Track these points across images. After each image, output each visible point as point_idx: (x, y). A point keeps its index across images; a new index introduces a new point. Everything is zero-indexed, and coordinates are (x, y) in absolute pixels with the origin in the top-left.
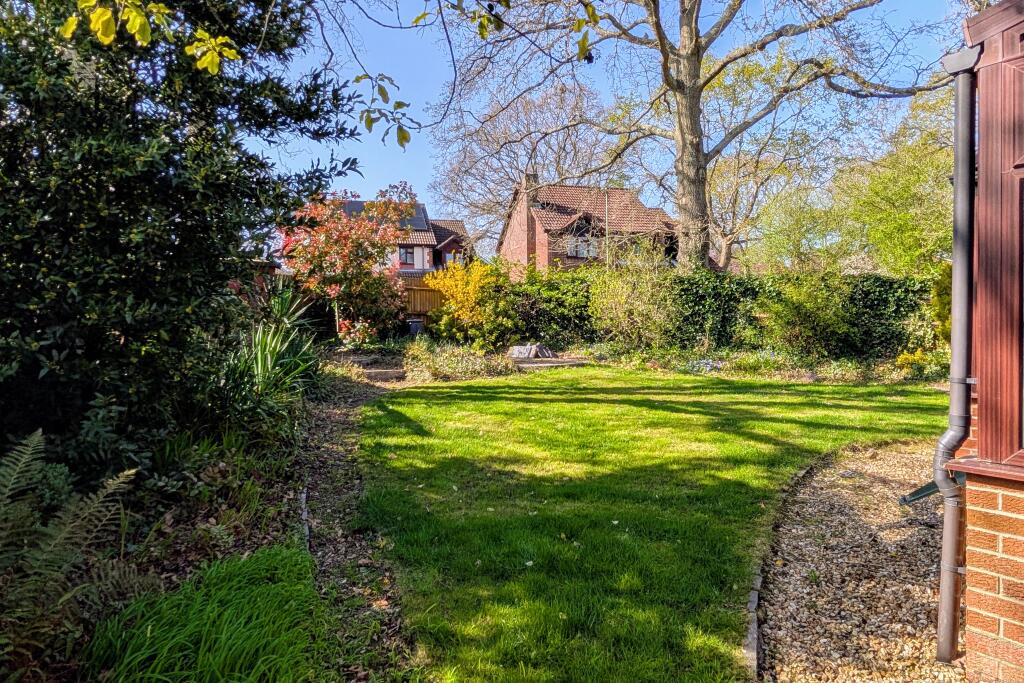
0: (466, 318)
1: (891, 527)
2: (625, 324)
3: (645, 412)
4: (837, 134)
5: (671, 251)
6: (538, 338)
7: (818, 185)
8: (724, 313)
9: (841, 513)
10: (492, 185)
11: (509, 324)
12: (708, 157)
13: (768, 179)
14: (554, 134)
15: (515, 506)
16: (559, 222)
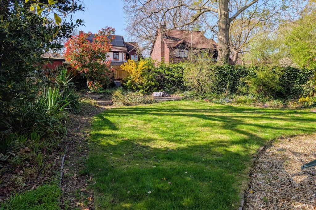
0: (137, 81)
1: (296, 175)
2: (196, 84)
3: (201, 120)
4: (280, 11)
5: (215, 56)
6: (164, 89)
7: (272, 30)
8: (234, 80)
9: (276, 167)
10: (148, 29)
11: (153, 83)
12: (231, 20)
13: (253, 28)
14: (173, 9)
15: (147, 163)
16: (174, 44)
